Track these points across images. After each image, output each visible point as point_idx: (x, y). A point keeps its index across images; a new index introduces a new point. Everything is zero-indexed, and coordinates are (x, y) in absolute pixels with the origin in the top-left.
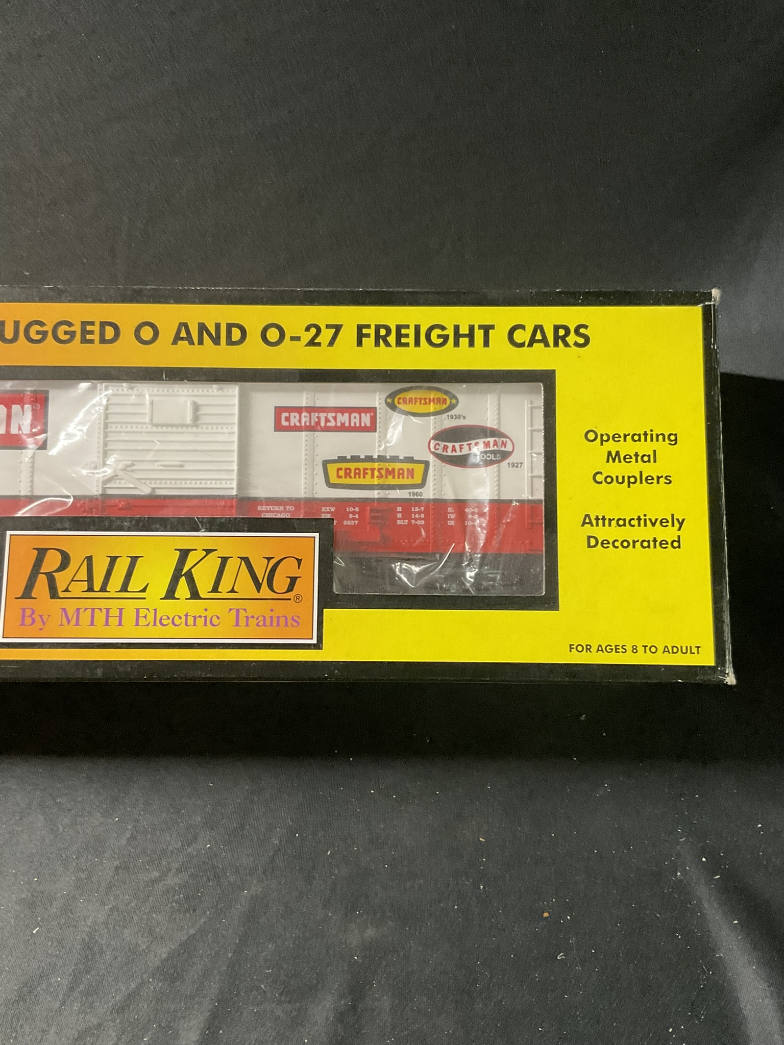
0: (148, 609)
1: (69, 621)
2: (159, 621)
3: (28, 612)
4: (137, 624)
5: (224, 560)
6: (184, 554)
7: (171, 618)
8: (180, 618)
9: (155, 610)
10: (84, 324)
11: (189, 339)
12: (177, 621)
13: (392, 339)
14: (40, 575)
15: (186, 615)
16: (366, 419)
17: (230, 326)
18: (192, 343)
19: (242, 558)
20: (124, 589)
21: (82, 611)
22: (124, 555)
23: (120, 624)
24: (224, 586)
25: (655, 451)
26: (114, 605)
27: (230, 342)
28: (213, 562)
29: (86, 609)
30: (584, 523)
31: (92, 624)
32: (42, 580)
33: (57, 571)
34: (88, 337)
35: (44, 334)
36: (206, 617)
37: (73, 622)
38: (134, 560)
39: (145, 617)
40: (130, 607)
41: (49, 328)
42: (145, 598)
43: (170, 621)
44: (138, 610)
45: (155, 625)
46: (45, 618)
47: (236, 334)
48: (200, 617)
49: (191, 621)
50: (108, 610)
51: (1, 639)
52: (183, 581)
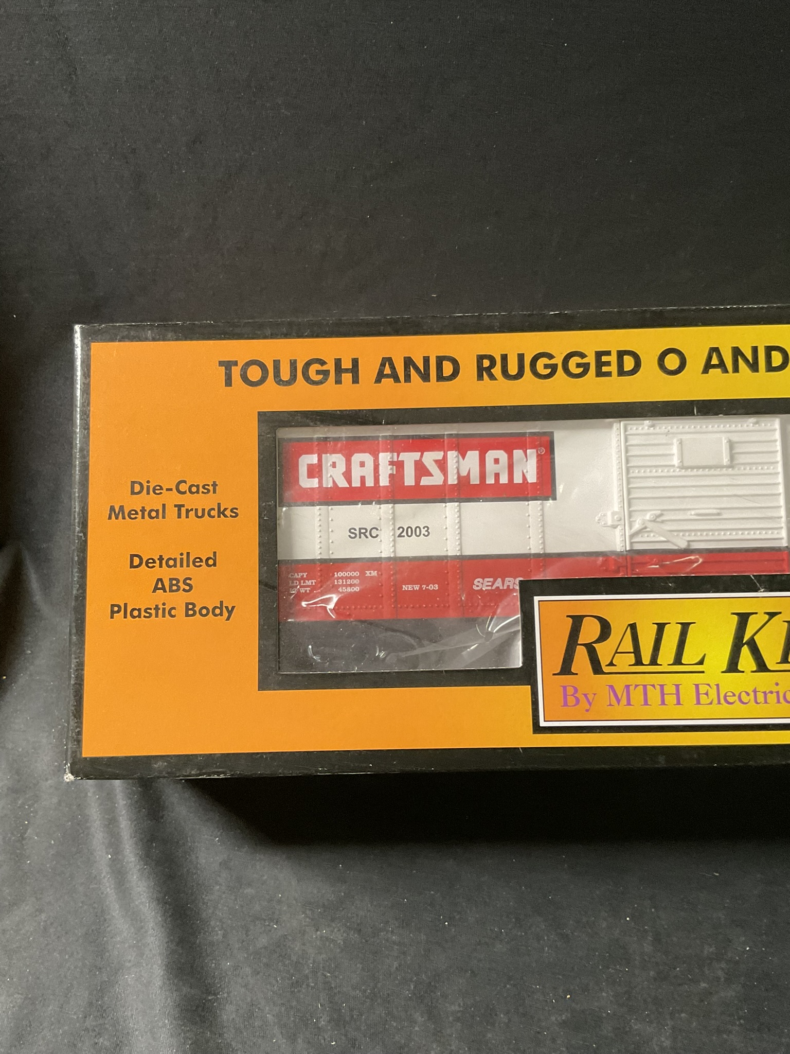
0: (709, 685)
1: (618, 701)
2: (724, 699)
3: (570, 691)
4: (698, 703)
6: (743, 619)
7: (737, 695)
8: (748, 694)
9: (718, 685)
10: (599, 355)
11: (722, 365)
12: (745, 698)
14: (578, 646)
15: (755, 691)
17: (769, 350)
18: (725, 371)
20: (678, 661)
21: (632, 688)
22: (673, 621)
23: (678, 703)
26: (669, 681)
27: (769, 368)
28: (779, 627)
29: (636, 686)
31: (646, 703)
32: (581, 654)
33: (597, 641)
34: (605, 369)
35: (554, 368)
36: (778, 693)
37: (624, 701)
38: (685, 626)
39: (707, 694)
40: (687, 682)
41: (558, 360)
42: (703, 672)
43: (736, 698)
44: (697, 686)
45: (719, 703)
46: (590, 697)
47: (777, 359)
48: (771, 692)
49: (761, 697)
50: (662, 686)
51: (543, 724)
52: (745, 650)
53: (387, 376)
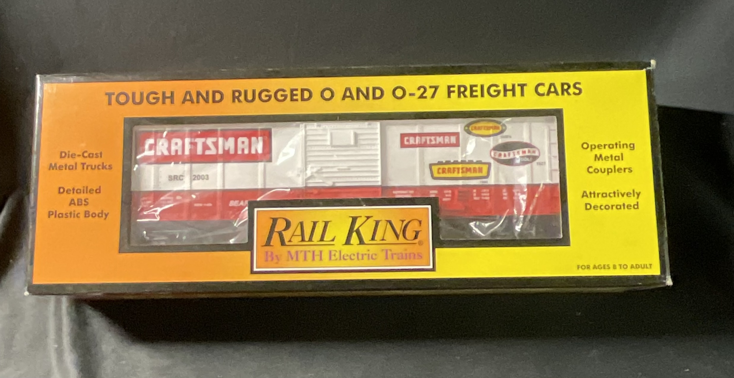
0: (336, 251)
2: (342, 258)
3: (269, 253)
4: (330, 259)
5: (377, 223)
6: (354, 220)
7: (349, 256)
8: (354, 255)
9: (340, 251)
10: (292, 91)
11: (351, 97)
12: (353, 257)
13: (468, 93)
14: (274, 233)
15: (358, 254)
16: (453, 140)
17: (374, 89)
18: (353, 99)
19: (387, 221)
20: (322, 239)
21: (299, 253)
22: (321, 221)
23: (321, 259)
24: (378, 237)
25: (622, 154)
26: (317, 249)
27: (374, 98)
28: (371, 223)
29: (301, 251)
30: (583, 196)
31: (305, 259)
32: (276, 236)
33: (285, 230)
34: (295, 97)
35: (270, 97)
36: (369, 255)
37: (295, 258)
38: (326, 224)
39: (335, 255)
40: (326, 250)
41: (272, 93)
42: (334, 245)
44: (330, 251)
45: (340, 259)
46: (279, 257)
47: (378, 93)
48: (366, 254)
49: (360, 257)
50: (314, 252)
51: (255, 269)
52: (354, 234)
53: (188, 100)
